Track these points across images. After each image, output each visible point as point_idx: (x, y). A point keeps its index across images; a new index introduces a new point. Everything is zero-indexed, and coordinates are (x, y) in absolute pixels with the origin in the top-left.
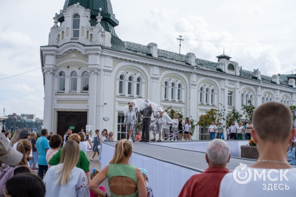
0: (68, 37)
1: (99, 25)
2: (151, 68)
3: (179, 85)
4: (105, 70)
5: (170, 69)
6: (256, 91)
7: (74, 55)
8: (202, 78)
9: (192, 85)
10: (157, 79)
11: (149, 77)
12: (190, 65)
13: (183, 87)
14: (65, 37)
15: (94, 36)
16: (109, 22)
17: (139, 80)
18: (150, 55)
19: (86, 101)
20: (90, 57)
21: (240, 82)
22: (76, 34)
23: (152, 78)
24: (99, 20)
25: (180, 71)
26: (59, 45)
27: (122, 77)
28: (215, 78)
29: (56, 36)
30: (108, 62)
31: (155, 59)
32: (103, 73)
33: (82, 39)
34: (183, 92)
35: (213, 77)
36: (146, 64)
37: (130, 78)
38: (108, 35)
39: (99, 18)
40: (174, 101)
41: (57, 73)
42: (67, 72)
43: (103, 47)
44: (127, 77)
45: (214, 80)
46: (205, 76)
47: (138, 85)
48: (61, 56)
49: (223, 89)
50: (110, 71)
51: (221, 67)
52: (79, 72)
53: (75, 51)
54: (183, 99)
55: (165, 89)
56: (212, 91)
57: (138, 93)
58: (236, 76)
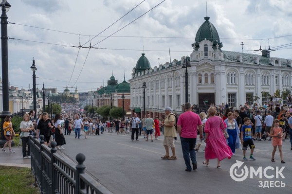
0: (203, 56)
2: (240, 69)
3: (252, 76)
4: (222, 73)
5: (248, 68)
7: (206, 65)
8: (262, 71)
9: (258, 75)
11: (239, 73)
12: (257, 64)
13: (254, 76)
14: (201, 56)
15: (216, 56)
17: (235, 75)
18: (239, 61)
19: (213, 88)
20: (215, 67)
21: (282, 70)
22: (206, 54)
23: (241, 74)
24: (218, 47)
25: (252, 68)
26: (198, 60)
27: (228, 75)
28: (269, 69)
29: (196, 56)
31: (242, 63)
32: (221, 74)
33: (210, 56)
34: (254, 79)
36: (238, 67)
37: (232, 75)
38: (222, 54)
41: (197, 75)
42: (203, 74)
44: (230, 75)
45: (268, 71)
46: (264, 69)
48: (200, 66)
49: (273, 76)
50: (224, 73)
51: (271, 63)
52: (209, 74)
53: (206, 63)
54: (254, 83)
55: (246, 78)
56: (267, 77)
57: (235, 82)
58: (279, 67)
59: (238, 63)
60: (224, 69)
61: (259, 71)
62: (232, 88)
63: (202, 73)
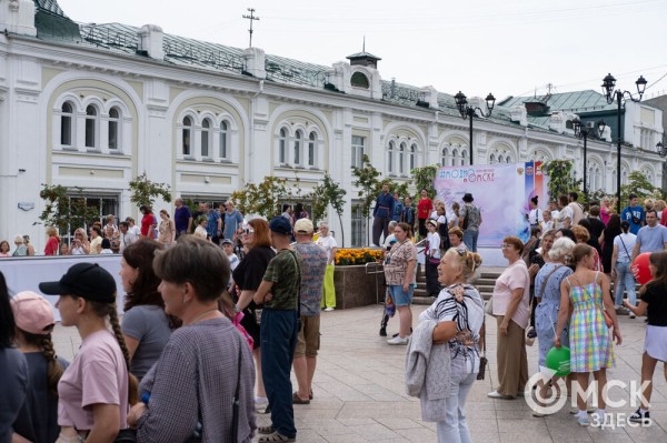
2: (147, 86)
3: (225, 124)
4: (19, 92)
5: (196, 86)
6: (427, 134)
8: (284, 107)
9: (256, 122)
10: (164, 110)
11: (140, 106)
12: (250, 75)
13: (233, 126)
17: (114, 112)
21: (384, 115)
23: (150, 108)
25: (224, 90)
27: (67, 107)
28: (319, 105)
30: (29, 73)
31: (156, 63)
34: (234, 141)
35: (312, 104)
36: (132, 75)
37: (91, 109)
40: (210, 162)
43: (10, 36)
44: (81, 108)
45: (317, 112)
46: (290, 101)
47: (112, 125)
49: (339, 132)
51: (333, 80)
54: (234, 156)
55: (186, 133)
56: (312, 136)
57: (112, 144)
58: (372, 100)
59: (140, 58)
62: (91, 171)
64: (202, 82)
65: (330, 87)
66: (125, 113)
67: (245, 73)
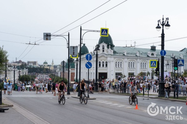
0: (101, 52)
1: (110, 48)
2: (125, 59)
8: (141, 60)
10: (127, 62)
11: (124, 62)
13: (135, 63)
16: (112, 46)
17: (121, 62)
18: (124, 55)
19: (107, 70)
20: (108, 58)
22: (103, 51)
23: (125, 62)
24: (110, 47)
25: (134, 58)
27: (116, 62)
30: (112, 59)
31: (126, 56)
33: (105, 52)
34: (135, 65)
36: (123, 58)
37: (119, 62)
38: (112, 51)
39: (110, 46)
40: (132, 68)
41: (98, 62)
43: (111, 55)
44: (118, 62)
45: (146, 60)
47: (121, 64)
48: (99, 57)
50: (113, 61)
51: (148, 55)
52: (105, 62)
53: (103, 56)
54: (135, 67)
55: (129, 64)
56: (145, 63)
57: (121, 66)
58: (154, 57)
60: (113, 59)
61: (138, 60)
62: (119, 70)
63: (101, 61)
64: (131, 58)
65: (148, 56)
66: (122, 63)
67: (136, 55)
